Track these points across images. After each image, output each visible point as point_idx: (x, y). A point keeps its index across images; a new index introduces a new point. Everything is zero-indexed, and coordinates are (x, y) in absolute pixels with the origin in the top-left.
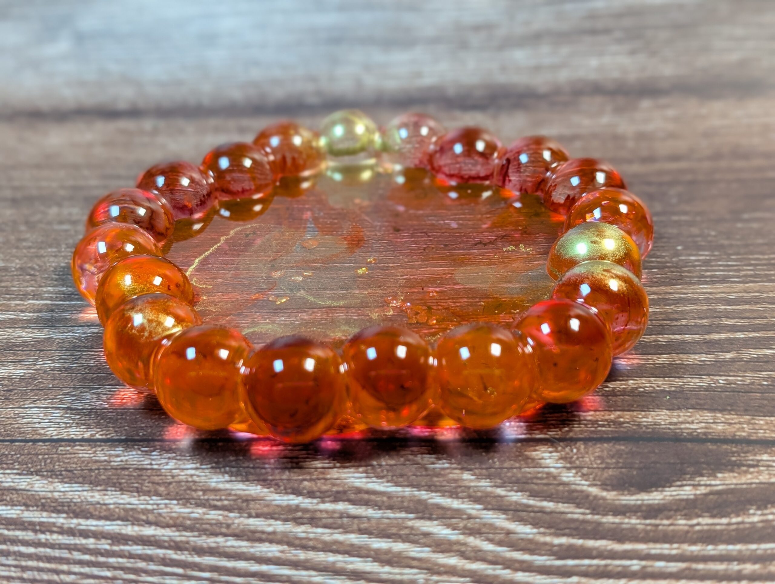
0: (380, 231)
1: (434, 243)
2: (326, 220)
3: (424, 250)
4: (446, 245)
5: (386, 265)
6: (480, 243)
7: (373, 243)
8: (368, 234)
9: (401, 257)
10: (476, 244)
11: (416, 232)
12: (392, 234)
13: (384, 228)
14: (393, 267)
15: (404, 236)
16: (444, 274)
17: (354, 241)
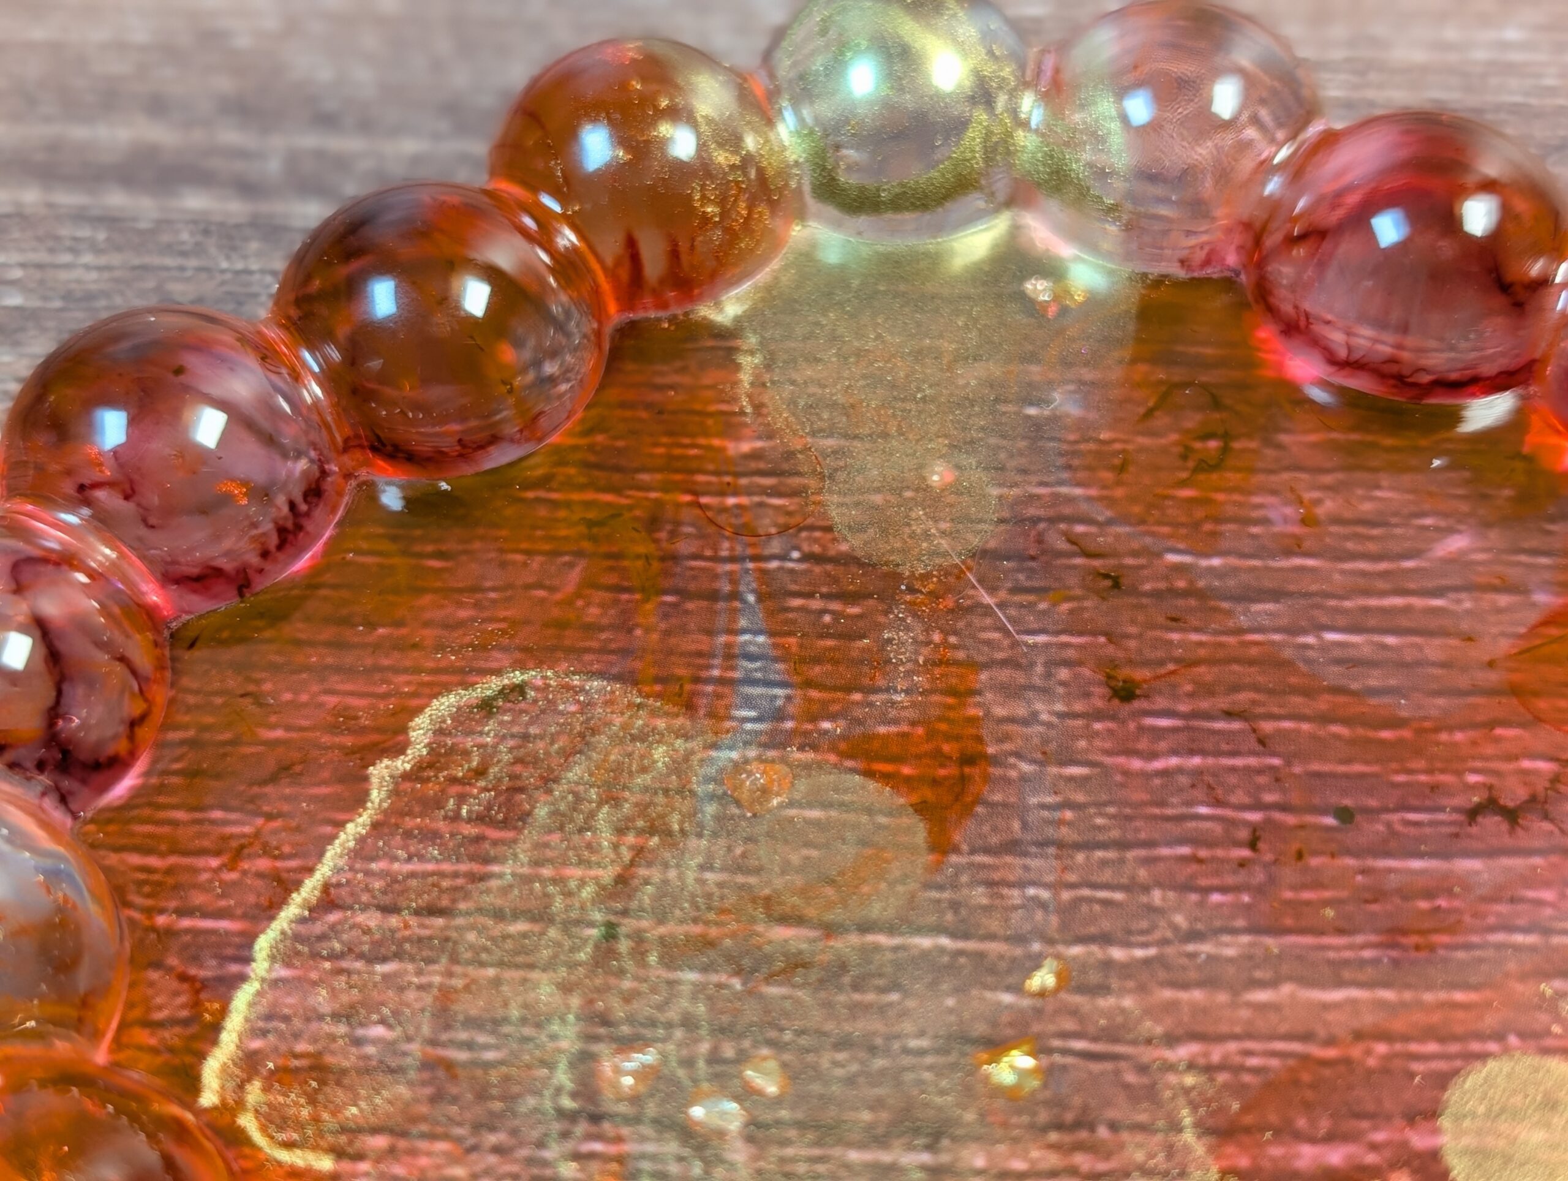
0: (1045, 692)
1: (1295, 798)
2: (816, 604)
3: (1253, 845)
4: (1345, 815)
5: (1096, 950)
6: (1491, 805)
7: (1024, 778)
8: (999, 711)
9: (1157, 896)
10: (1473, 814)
11: (1204, 705)
12: (1099, 715)
13: (1064, 674)
14: (1126, 970)
15: (1158, 733)
16: (1359, 1036)
17: (938, 756)
